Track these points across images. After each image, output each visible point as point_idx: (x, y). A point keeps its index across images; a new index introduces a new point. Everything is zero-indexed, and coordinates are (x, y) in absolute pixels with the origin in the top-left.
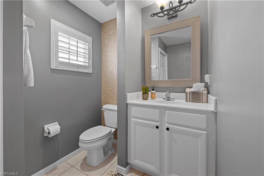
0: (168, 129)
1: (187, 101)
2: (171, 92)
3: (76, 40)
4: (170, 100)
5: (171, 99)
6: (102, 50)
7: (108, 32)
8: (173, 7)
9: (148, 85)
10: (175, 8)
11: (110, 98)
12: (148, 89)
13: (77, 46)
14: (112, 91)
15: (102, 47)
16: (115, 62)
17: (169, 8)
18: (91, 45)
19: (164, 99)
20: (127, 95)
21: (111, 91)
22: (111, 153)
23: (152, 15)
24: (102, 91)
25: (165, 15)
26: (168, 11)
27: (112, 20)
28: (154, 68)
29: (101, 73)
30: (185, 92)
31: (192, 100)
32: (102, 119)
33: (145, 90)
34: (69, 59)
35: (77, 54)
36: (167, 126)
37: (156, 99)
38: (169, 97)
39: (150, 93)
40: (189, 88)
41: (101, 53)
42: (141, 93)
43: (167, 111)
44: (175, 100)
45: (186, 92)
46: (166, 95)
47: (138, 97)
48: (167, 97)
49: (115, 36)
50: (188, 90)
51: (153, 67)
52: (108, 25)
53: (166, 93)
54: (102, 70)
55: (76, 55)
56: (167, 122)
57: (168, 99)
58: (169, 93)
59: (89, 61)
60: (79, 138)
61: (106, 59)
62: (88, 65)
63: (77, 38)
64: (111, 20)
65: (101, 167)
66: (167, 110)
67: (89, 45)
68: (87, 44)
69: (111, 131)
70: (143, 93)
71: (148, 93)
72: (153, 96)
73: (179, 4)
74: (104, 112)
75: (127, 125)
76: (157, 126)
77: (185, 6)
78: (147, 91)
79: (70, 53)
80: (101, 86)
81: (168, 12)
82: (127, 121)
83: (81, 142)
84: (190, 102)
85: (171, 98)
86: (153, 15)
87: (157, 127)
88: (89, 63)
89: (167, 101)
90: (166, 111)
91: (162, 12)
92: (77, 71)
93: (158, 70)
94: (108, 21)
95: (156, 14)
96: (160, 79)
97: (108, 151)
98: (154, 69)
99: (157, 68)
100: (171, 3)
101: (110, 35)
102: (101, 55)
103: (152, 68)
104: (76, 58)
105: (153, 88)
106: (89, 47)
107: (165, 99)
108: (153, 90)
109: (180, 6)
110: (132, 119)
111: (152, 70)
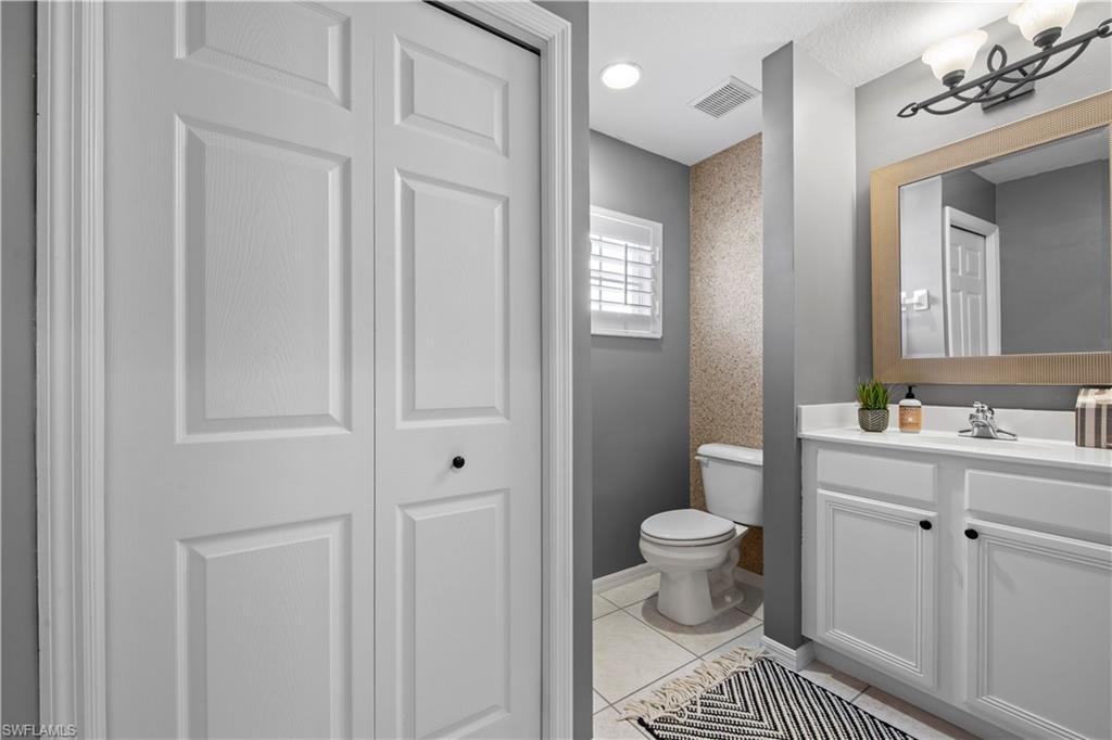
0: (972, 534)
1: (1081, 442)
2: (996, 407)
3: (623, 243)
4: (992, 438)
5: (999, 435)
6: (692, 258)
7: (714, 193)
8: (1007, 65)
9: (887, 376)
10: (1020, 67)
11: (723, 423)
12: (885, 391)
13: (626, 262)
14: (732, 397)
15: (692, 248)
16: (743, 296)
17: (989, 72)
18: (659, 249)
19: (961, 432)
20: (798, 410)
21: (725, 397)
22: (734, 604)
23: (903, 110)
24: (691, 398)
25: (968, 102)
26: (987, 84)
27: (732, 148)
28: (915, 300)
29: (688, 335)
30: (1072, 408)
31: (1108, 441)
32: (692, 494)
33: (872, 395)
34: (600, 301)
35: (626, 283)
36: (969, 524)
37: (922, 431)
38: (984, 426)
39: (893, 409)
40: (1097, 390)
41: (689, 270)
42: (855, 406)
43: (968, 472)
44: (1019, 439)
45: (1078, 405)
46: (972, 416)
47: (841, 421)
48: (978, 426)
49: (741, 205)
50: (1088, 399)
51: (910, 296)
52: (716, 169)
53: (973, 411)
54: (692, 327)
55: (623, 286)
56: (969, 510)
57: (985, 434)
58: (986, 408)
59: (654, 303)
60: (640, 528)
61: (705, 286)
62: (653, 313)
63: (624, 238)
64: (725, 151)
65: (708, 632)
66: (970, 468)
67: (654, 250)
68: (649, 248)
69: (733, 530)
70: (865, 408)
71: (885, 408)
72: (910, 420)
73: (1040, 50)
74: (704, 469)
75: (801, 511)
76: (923, 519)
77: (1077, 48)
78: (880, 399)
79: (604, 283)
80: (686, 379)
81: (982, 87)
82: (801, 498)
83: (645, 540)
84: (1098, 445)
85: (999, 431)
86: (909, 111)
87: (926, 525)
88: (653, 308)
89: (977, 439)
90: (964, 472)
91: (955, 93)
92: (624, 335)
93: (938, 310)
94: (715, 157)
95: (925, 106)
96: (951, 355)
97: (723, 597)
98: (915, 308)
99: (931, 300)
100: (998, 52)
101: (723, 203)
102: (689, 274)
103: (908, 302)
104: (623, 294)
105: (910, 388)
106: (653, 257)
107: (970, 434)
108: (910, 396)
109: (1044, 58)
110: (820, 491)
111: (903, 309)
